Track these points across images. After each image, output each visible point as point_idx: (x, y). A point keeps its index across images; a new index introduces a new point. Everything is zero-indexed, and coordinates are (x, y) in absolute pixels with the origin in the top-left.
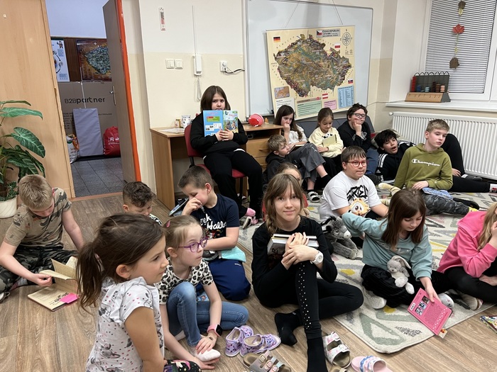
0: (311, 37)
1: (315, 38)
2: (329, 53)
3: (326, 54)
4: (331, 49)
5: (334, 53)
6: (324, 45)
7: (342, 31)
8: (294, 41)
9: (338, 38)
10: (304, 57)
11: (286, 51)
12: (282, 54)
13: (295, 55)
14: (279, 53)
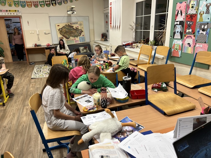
0: (69, 25)
1: (70, 25)
2: (75, 28)
3: (74, 29)
4: (76, 27)
5: (77, 28)
6: (73, 26)
7: (79, 23)
8: (64, 26)
9: (78, 25)
10: (67, 30)
11: (61, 28)
12: (60, 29)
13: (64, 29)
14: (59, 29)
